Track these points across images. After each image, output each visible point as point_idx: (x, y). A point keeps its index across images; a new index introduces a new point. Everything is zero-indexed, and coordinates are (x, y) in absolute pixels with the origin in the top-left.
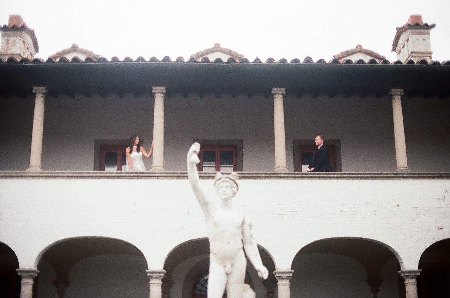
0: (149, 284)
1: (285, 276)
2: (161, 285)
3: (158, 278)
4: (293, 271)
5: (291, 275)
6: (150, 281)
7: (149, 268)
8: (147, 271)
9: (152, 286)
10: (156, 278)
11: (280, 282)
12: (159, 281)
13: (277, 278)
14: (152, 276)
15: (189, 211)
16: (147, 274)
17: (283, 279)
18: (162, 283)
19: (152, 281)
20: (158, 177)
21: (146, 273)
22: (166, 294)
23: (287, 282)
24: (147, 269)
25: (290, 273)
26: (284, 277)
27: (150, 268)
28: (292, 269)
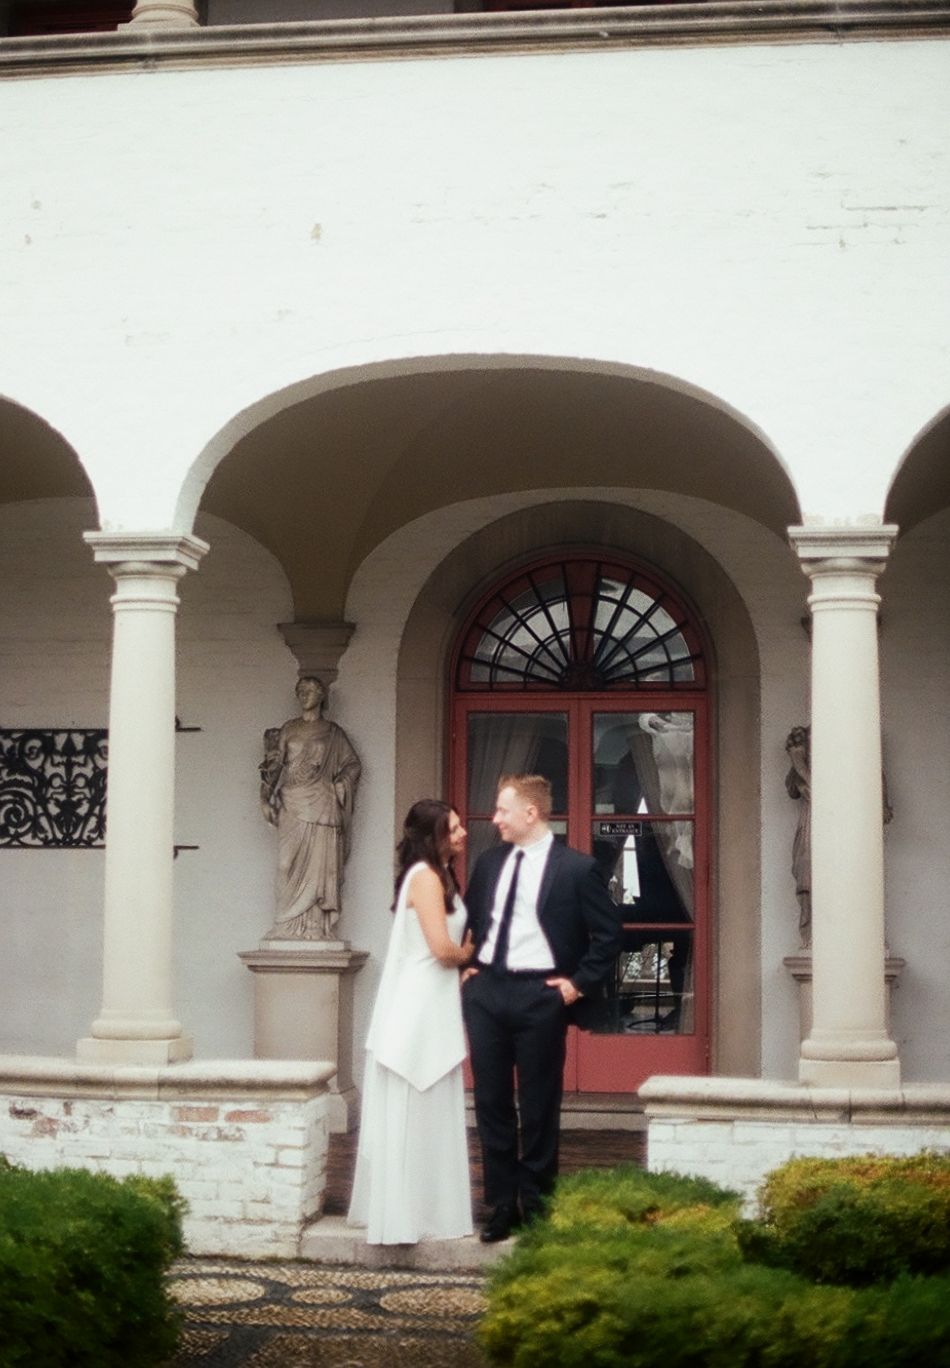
0: (110, 605)
1: (846, 555)
2: (174, 609)
3: (152, 573)
4: (893, 529)
5: (882, 551)
6: (113, 590)
7: (102, 521)
8: (89, 536)
9: (125, 614)
10: (143, 574)
11: (822, 591)
12: (163, 591)
13: (805, 568)
14: (117, 563)
15: (318, 227)
16: (91, 554)
17: (838, 571)
18: (177, 600)
19: (126, 590)
20: (158, 57)
21: (88, 550)
22: (308, 679)
23: (864, 590)
24: (95, 526)
25: (876, 539)
26: (840, 563)
27: (107, 523)
28: (889, 518)
